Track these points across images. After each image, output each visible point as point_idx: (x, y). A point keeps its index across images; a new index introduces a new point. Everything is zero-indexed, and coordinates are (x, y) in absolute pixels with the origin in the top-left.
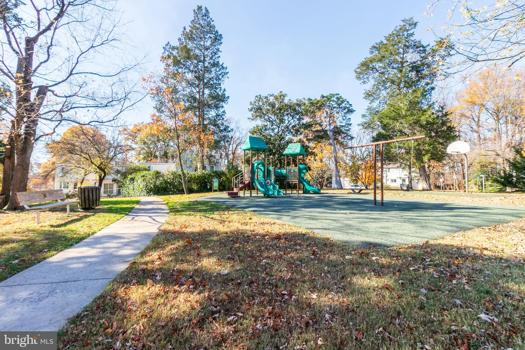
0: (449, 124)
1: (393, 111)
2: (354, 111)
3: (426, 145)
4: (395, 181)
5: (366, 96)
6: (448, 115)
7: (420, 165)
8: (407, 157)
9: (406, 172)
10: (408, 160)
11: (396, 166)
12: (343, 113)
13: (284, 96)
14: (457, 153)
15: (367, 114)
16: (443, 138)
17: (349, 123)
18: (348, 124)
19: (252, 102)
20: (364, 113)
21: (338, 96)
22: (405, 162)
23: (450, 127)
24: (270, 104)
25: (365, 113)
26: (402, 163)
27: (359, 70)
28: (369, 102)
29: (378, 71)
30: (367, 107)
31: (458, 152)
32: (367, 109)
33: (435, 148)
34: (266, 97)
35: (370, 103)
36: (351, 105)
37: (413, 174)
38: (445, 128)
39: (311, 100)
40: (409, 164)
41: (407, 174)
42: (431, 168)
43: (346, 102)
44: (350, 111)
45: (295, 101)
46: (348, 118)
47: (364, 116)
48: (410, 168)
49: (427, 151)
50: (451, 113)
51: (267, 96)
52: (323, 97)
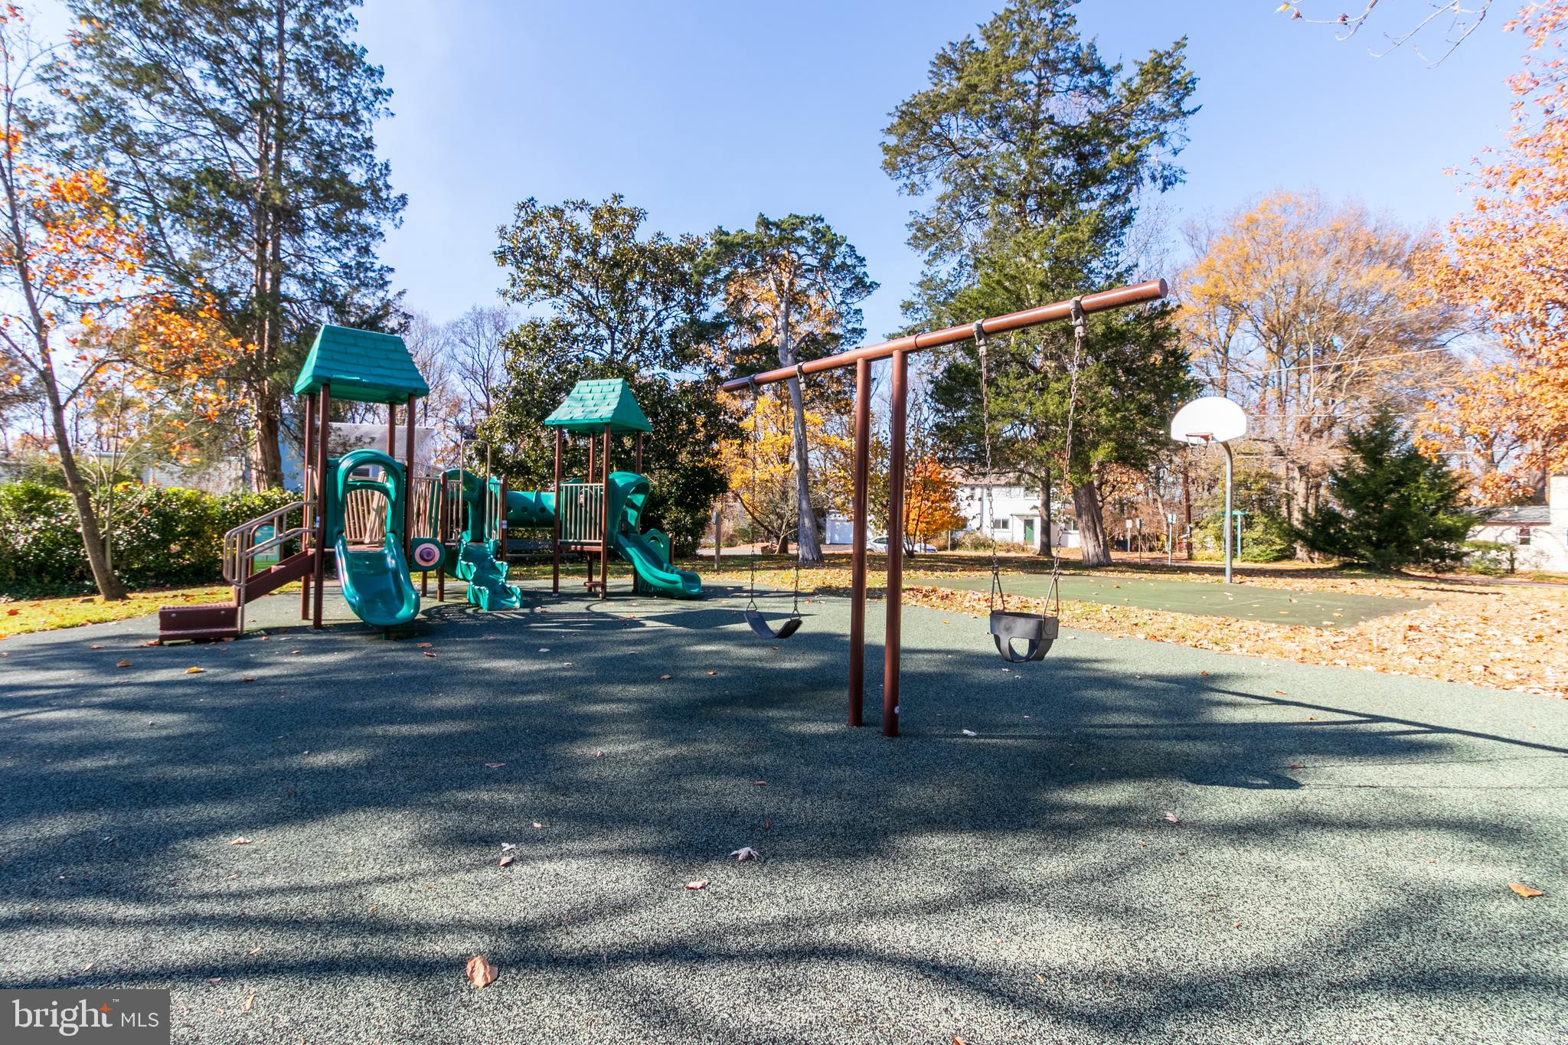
0: (1170, 345)
1: (999, 282)
2: (874, 285)
3: (1102, 411)
4: (1005, 524)
5: (915, 237)
6: (1168, 313)
7: (1081, 480)
8: (1040, 452)
9: (1036, 499)
10: (1040, 462)
11: (1003, 480)
12: (838, 292)
13: (633, 217)
14: (1203, 441)
15: (919, 302)
16: (1154, 388)
17: (857, 326)
18: (854, 330)
19: (509, 229)
20: (909, 297)
21: (820, 225)
22: (1032, 470)
23: (1173, 353)
24: (578, 243)
25: (915, 299)
26: (1022, 471)
27: (892, 141)
28: (926, 256)
29: (956, 150)
30: (920, 278)
31: (1206, 438)
32: (921, 284)
33: (1128, 425)
34: (557, 213)
35: (928, 263)
36: (861, 260)
37: (1055, 506)
38: (1156, 358)
39: (727, 234)
40: (1043, 474)
41: (1039, 503)
42: (1106, 489)
43: (843, 248)
44: (862, 286)
45: (676, 241)
46: (854, 307)
47: (908, 307)
48: (1047, 487)
49: (1106, 432)
50: (1179, 306)
51: (561, 206)
52: (765, 223)
